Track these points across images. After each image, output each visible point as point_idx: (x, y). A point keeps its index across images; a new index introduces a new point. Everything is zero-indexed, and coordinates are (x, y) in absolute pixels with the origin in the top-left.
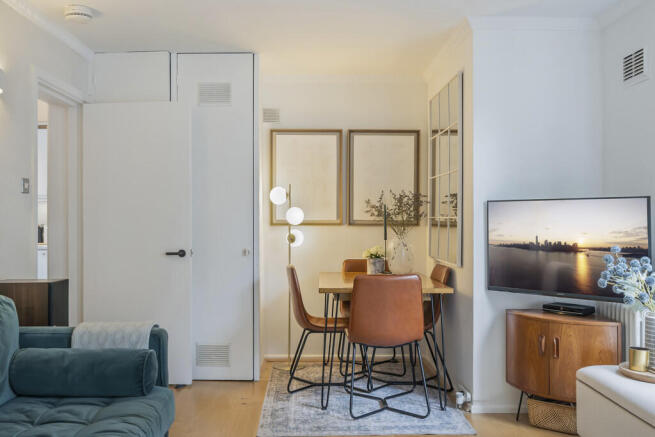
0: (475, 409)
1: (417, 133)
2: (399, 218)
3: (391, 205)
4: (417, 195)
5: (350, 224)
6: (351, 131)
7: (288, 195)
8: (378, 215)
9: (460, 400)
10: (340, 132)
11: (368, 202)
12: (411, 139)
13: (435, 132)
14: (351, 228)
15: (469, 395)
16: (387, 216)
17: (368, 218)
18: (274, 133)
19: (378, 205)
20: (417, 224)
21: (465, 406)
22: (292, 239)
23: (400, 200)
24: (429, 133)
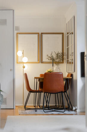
0: (78, 111)
1: (63, 33)
2: (57, 60)
3: (55, 56)
4: (63, 53)
5: (42, 63)
6: (42, 33)
7: (23, 53)
8: (51, 60)
9: (74, 109)
10: (38, 33)
11: (48, 55)
12: (61, 35)
13: (68, 33)
14: (42, 64)
15: (76, 107)
16: (53, 60)
17: (47, 61)
18: (18, 34)
19: (50, 56)
20: (63, 63)
21: (75, 110)
22: (24, 67)
23: (57, 54)
24: (66, 34)
